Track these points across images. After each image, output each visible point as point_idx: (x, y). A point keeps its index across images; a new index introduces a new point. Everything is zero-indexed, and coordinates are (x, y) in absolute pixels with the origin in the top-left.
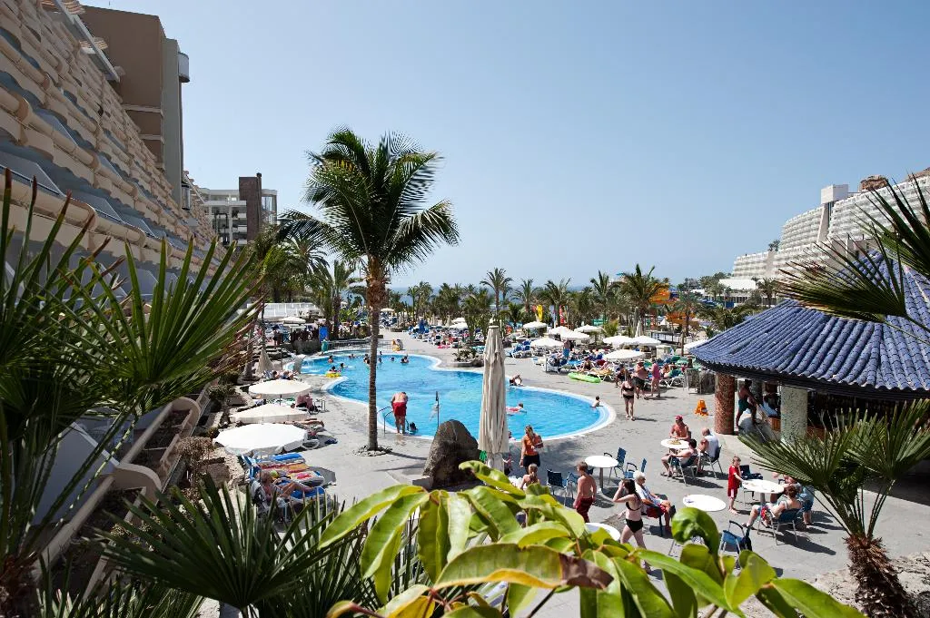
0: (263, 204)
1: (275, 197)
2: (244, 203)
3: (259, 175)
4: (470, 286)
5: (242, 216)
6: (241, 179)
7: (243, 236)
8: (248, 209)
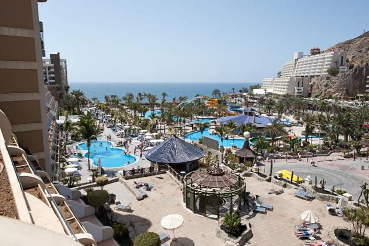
0: (61, 64)
1: (65, 62)
2: (53, 65)
3: (59, 53)
4: (150, 94)
5: (52, 70)
6: (51, 55)
7: (53, 78)
8: (55, 67)
